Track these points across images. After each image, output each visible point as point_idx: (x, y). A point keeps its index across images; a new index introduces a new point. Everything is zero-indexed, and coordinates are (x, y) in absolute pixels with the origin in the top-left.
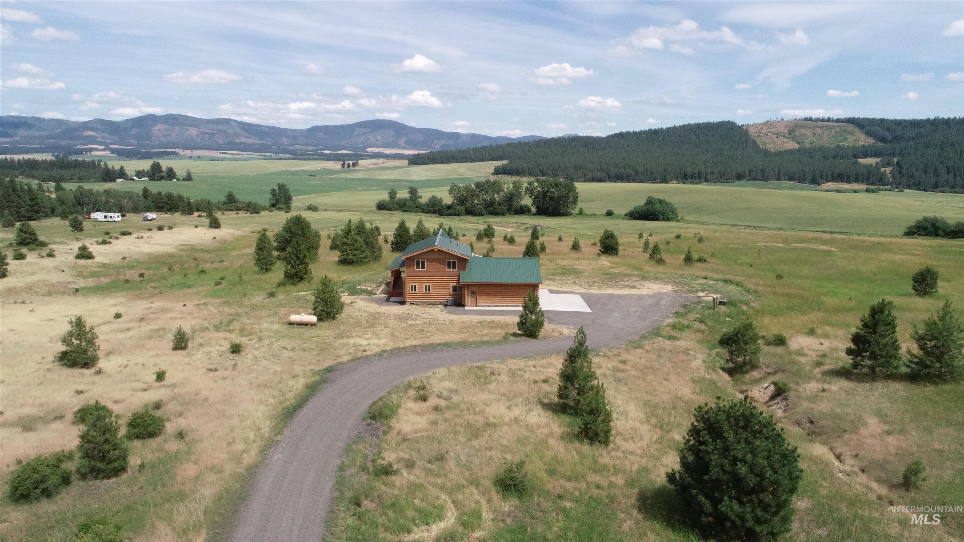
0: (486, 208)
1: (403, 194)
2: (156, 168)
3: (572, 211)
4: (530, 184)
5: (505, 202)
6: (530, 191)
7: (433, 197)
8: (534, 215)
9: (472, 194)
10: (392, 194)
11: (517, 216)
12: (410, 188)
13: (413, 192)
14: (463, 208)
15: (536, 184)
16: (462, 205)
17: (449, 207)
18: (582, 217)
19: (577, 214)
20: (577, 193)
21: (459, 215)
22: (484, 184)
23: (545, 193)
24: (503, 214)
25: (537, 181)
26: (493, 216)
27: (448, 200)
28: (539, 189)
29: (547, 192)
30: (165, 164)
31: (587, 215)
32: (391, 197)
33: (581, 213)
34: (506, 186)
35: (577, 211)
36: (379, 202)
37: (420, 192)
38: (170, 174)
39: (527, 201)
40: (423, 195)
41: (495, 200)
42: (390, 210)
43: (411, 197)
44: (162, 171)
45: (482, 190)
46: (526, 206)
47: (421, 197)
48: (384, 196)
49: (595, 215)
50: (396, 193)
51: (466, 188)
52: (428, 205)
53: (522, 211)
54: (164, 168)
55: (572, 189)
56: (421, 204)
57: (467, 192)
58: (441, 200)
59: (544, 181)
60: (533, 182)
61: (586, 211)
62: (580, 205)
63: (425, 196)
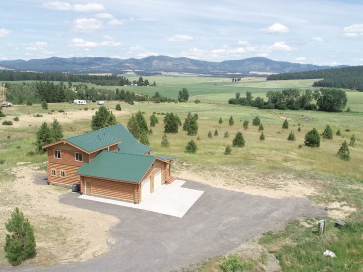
0: (287, 105)
1: (243, 96)
2: (141, 79)
3: (343, 110)
4: (315, 92)
5: (300, 102)
6: (316, 96)
7: (258, 98)
8: (317, 110)
9: (281, 97)
10: (238, 95)
11: (306, 111)
12: (247, 92)
13: (249, 94)
14: (273, 105)
15: (320, 92)
16: (273, 103)
17: (265, 104)
18: (348, 114)
19: (345, 112)
20: (347, 99)
21: (270, 108)
22: (288, 91)
23: (325, 97)
24: (297, 109)
25: (321, 90)
26: (291, 110)
27: (266, 100)
28: (321, 95)
29: (326, 97)
30: (144, 78)
31: (352, 112)
32: (237, 97)
33: (348, 111)
34: (302, 93)
35: (346, 109)
36: (230, 100)
37: (253, 95)
38: (147, 83)
39: (314, 102)
40: (254, 96)
41: (293, 100)
42: (235, 104)
43: (247, 97)
44: (143, 81)
45: (287, 95)
46: (313, 105)
47: (253, 98)
48: (234, 97)
49: (358, 112)
50: (240, 95)
51: (277, 93)
52: (255, 102)
53: (310, 108)
54: (144, 80)
55: (342, 96)
56: (252, 101)
57: (277, 95)
58: (263, 99)
59: (325, 90)
60: (318, 91)
61: (352, 110)
62: (348, 105)
63: (254, 97)
